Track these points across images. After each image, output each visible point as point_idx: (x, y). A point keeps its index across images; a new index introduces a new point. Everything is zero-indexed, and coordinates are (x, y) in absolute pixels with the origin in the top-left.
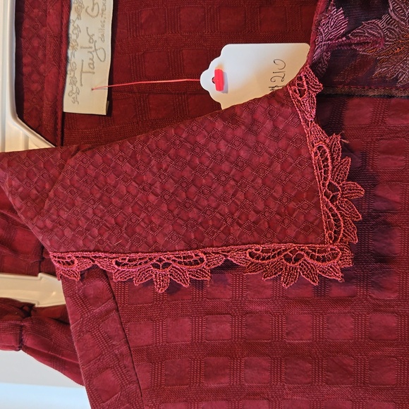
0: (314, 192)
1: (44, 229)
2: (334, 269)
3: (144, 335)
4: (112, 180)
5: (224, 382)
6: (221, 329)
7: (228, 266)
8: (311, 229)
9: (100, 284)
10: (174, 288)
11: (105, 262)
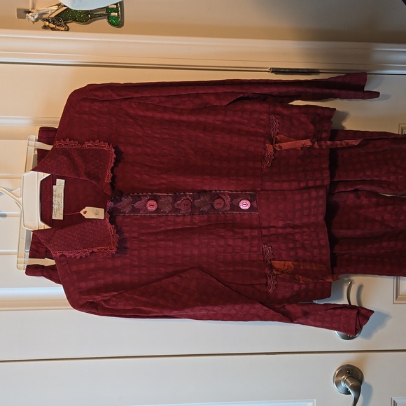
0: (109, 236)
1: (50, 247)
2: (114, 251)
3: (74, 268)
4: (66, 235)
5: (94, 276)
6: (92, 266)
7: (93, 252)
8: (109, 244)
9: (64, 258)
10: (81, 257)
11: (66, 253)
